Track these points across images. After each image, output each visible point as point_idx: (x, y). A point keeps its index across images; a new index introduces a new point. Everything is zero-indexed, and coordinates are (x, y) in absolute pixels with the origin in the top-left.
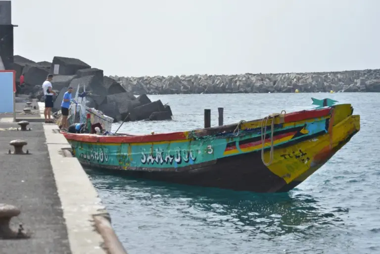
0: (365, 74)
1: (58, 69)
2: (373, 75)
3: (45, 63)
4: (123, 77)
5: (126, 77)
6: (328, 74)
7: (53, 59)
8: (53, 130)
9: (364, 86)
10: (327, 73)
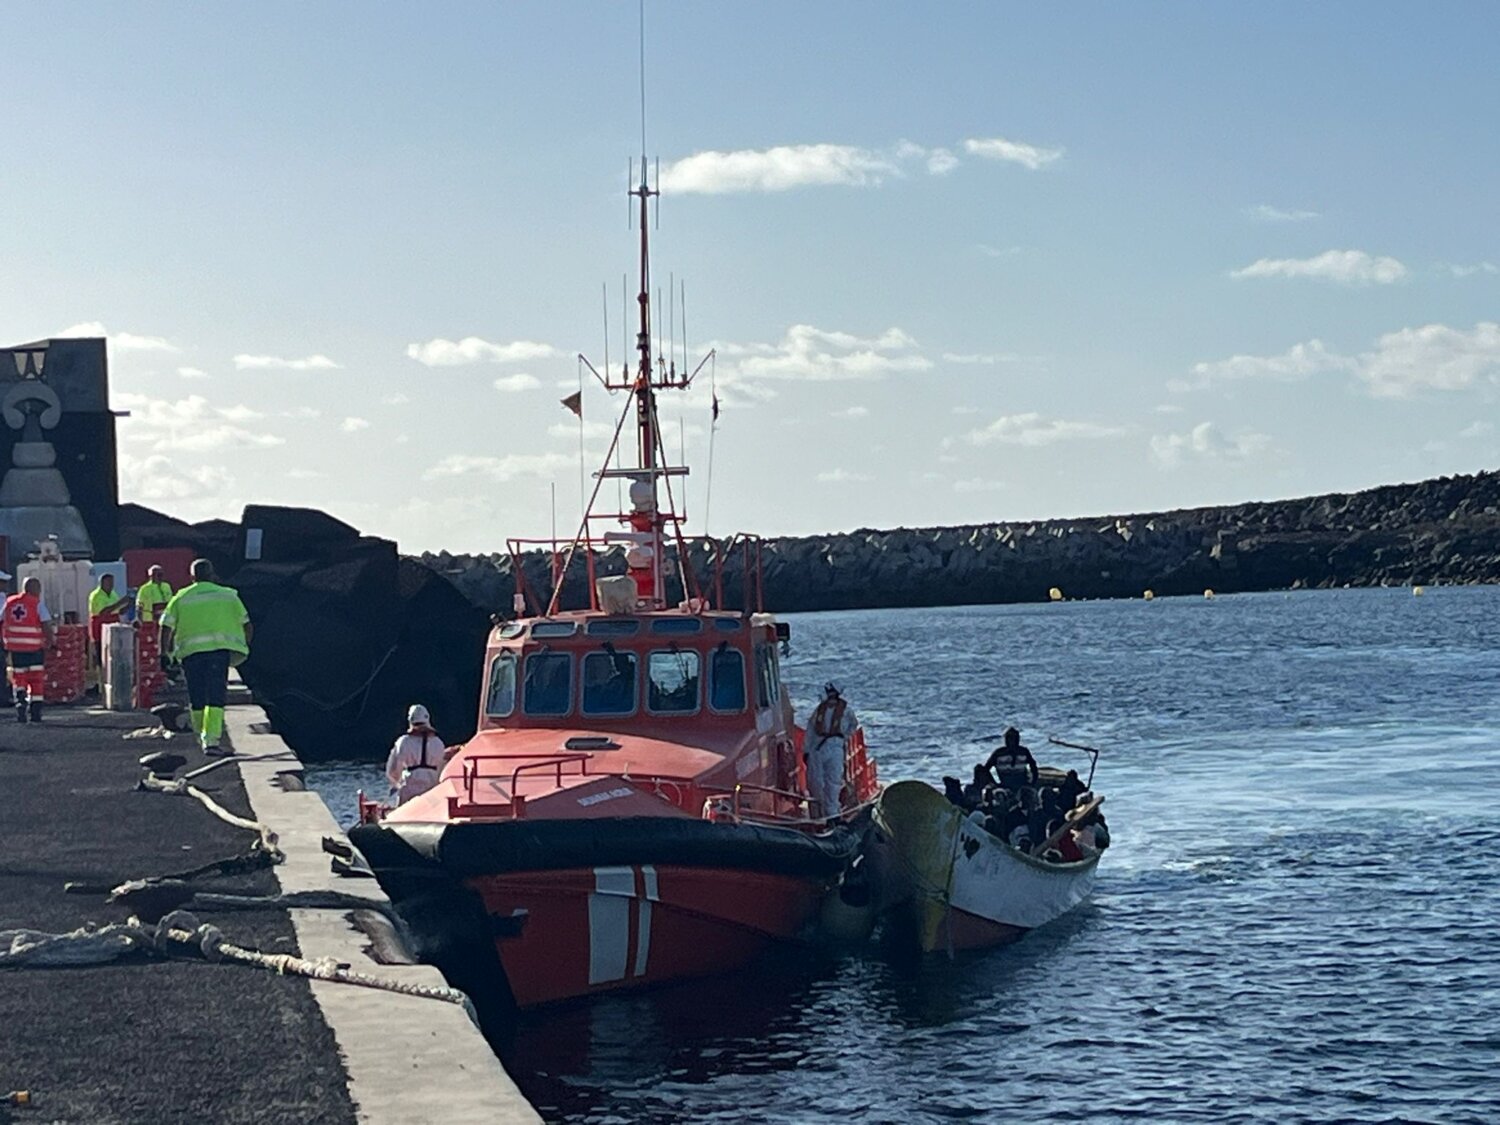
0: (1236, 519)
1: (259, 544)
2: (1265, 521)
3: (218, 524)
4: (467, 557)
5: (474, 554)
6: (1118, 524)
7: (241, 512)
8: (251, 726)
9: (1232, 557)
10: (1116, 518)
